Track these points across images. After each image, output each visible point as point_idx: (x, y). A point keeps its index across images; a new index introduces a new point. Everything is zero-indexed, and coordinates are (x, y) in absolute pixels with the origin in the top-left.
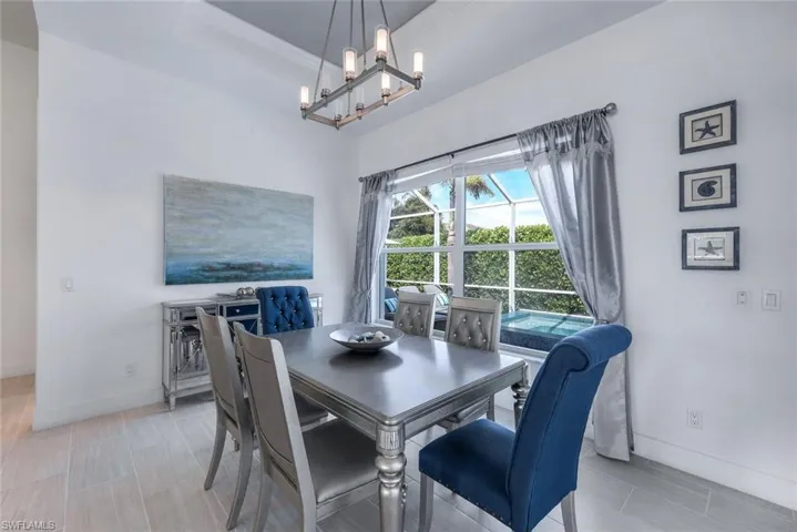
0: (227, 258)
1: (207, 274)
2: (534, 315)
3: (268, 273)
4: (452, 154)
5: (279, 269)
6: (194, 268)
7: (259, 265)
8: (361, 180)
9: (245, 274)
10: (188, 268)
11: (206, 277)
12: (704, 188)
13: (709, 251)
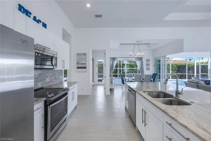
8: (110, 58)
12: (148, 65)
13: (148, 69)
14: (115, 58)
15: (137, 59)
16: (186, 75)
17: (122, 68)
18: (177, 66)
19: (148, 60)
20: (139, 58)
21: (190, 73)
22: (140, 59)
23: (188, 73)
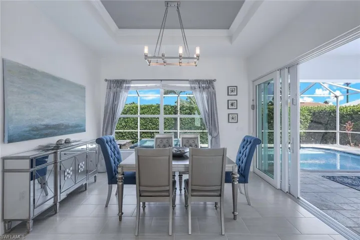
0: (47, 121)
1: (35, 133)
2: (149, 140)
3: (67, 130)
4: (161, 80)
5: (72, 127)
6: (27, 129)
7: (63, 125)
8: (106, 80)
9: (56, 131)
10: (23, 129)
11: (35, 135)
12: (232, 104)
13: (233, 119)
14: (123, 81)
15: (197, 86)
16: (335, 133)
17: (139, 116)
18: (310, 112)
19: (232, 90)
20: (204, 81)
21: (345, 128)
22: (208, 85)
23: (340, 130)
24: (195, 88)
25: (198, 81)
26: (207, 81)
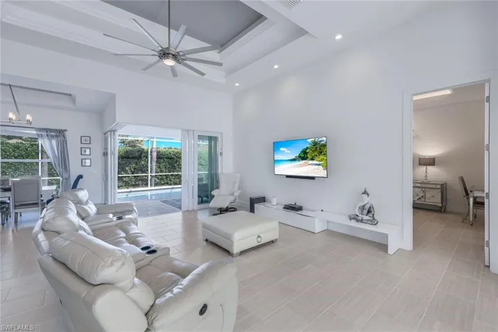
12: (85, 151)
13: (86, 163)
19: (85, 139)
20: (53, 130)
22: (58, 134)
24: (42, 136)
25: (47, 130)
26: (56, 130)
